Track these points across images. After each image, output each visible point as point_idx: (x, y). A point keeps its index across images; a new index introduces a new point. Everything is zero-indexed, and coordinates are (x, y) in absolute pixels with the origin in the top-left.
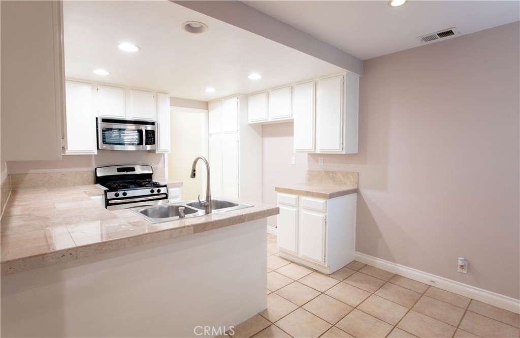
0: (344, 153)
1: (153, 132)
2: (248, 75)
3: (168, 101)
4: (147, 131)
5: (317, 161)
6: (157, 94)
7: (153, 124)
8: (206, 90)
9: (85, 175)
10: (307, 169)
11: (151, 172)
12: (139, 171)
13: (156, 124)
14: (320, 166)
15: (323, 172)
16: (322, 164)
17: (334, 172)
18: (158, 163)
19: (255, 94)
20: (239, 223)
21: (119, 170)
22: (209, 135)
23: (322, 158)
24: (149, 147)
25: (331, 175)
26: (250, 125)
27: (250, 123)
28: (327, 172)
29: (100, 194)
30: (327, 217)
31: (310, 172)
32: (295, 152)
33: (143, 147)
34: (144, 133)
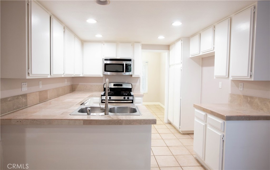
0: (253, 80)
1: (130, 65)
2: (172, 23)
3: (140, 47)
4: (126, 64)
5: (238, 87)
6: (133, 43)
7: (130, 60)
8: (158, 38)
9: (100, 87)
10: (230, 93)
11: (131, 88)
12: (124, 86)
13: (132, 60)
14: (240, 91)
15: (242, 96)
16: (242, 89)
17: (251, 97)
18: (136, 82)
19: (193, 36)
20: (117, 124)
21: (114, 85)
22: (170, 66)
23: (242, 84)
24: (127, 73)
25: (249, 99)
26: (191, 58)
27: (190, 57)
28: (246, 97)
29: (99, 96)
30: (225, 136)
31: (232, 95)
32: (215, 78)
33: (124, 73)
34: (125, 66)
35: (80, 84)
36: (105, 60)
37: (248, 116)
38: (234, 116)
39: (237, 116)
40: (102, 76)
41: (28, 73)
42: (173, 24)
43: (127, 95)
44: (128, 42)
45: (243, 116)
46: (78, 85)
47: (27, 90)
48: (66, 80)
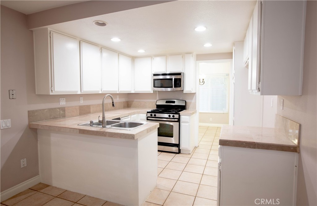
1: (180, 79)
6: (183, 55)
7: (180, 74)
11: (184, 105)
12: (177, 103)
13: (182, 74)
21: (167, 102)
24: (178, 89)
33: (173, 89)
34: (173, 80)
35: (135, 100)
36: (154, 75)
37: (252, 142)
38: (231, 140)
39: (235, 141)
40: (152, 92)
41: (52, 91)
42: (196, 30)
43: (174, 112)
44: (179, 54)
45: (244, 141)
46: (133, 101)
47: (65, 104)
48: (118, 96)
